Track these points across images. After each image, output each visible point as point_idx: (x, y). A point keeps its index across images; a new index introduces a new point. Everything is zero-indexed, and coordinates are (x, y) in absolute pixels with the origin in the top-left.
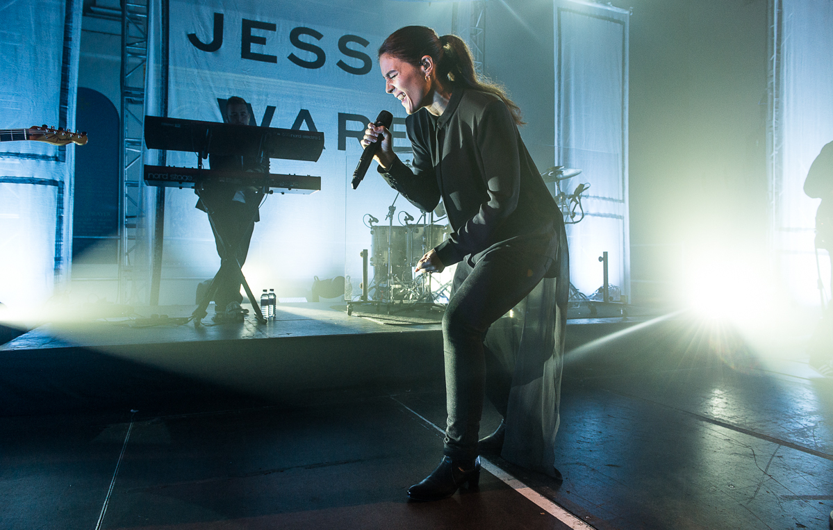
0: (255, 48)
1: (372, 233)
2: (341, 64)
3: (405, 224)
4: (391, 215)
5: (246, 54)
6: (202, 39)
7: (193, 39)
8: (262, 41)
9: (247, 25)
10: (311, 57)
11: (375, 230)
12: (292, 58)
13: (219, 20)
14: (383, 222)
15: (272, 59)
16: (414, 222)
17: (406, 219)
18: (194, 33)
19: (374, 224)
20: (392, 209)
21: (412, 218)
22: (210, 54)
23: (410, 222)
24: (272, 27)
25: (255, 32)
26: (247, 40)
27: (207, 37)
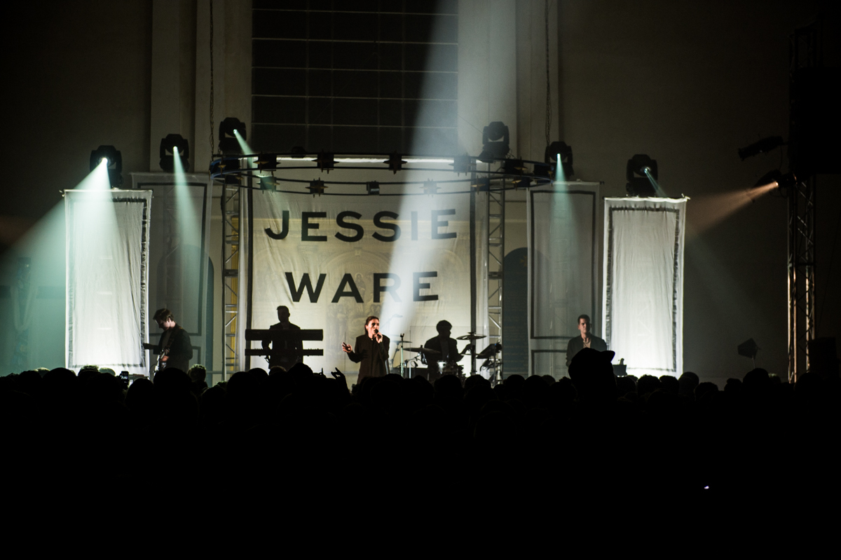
0: (311, 232)
2: (376, 236)
5: (305, 237)
6: (275, 231)
7: (269, 232)
8: (316, 226)
9: (306, 216)
10: (353, 233)
13: (286, 216)
15: (324, 239)
18: (269, 227)
22: (280, 241)
24: (323, 215)
25: (310, 221)
26: (306, 226)
27: (277, 228)
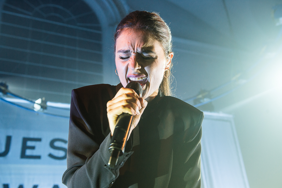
0: (28, 152)
5: (23, 155)
8: (33, 148)
9: (25, 140)
12: (51, 156)
13: (9, 139)
15: (38, 157)
22: (1, 158)
24: (39, 140)
25: (29, 144)
26: (25, 147)
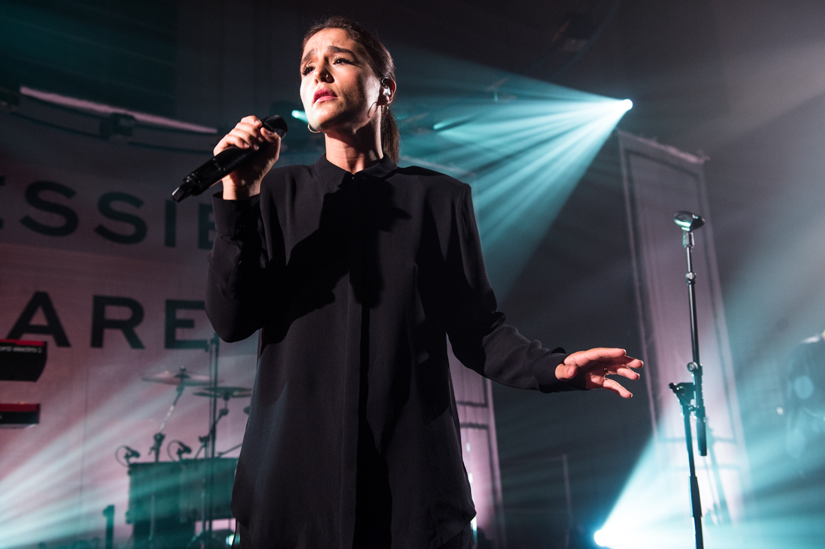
1: (130, 473)
2: (102, 231)
3: (177, 458)
4: (156, 449)
10: (57, 221)
11: (134, 469)
14: (146, 457)
16: (192, 456)
17: (180, 453)
19: (133, 460)
20: (159, 439)
21: (188, 450)
23: (185, 456)
